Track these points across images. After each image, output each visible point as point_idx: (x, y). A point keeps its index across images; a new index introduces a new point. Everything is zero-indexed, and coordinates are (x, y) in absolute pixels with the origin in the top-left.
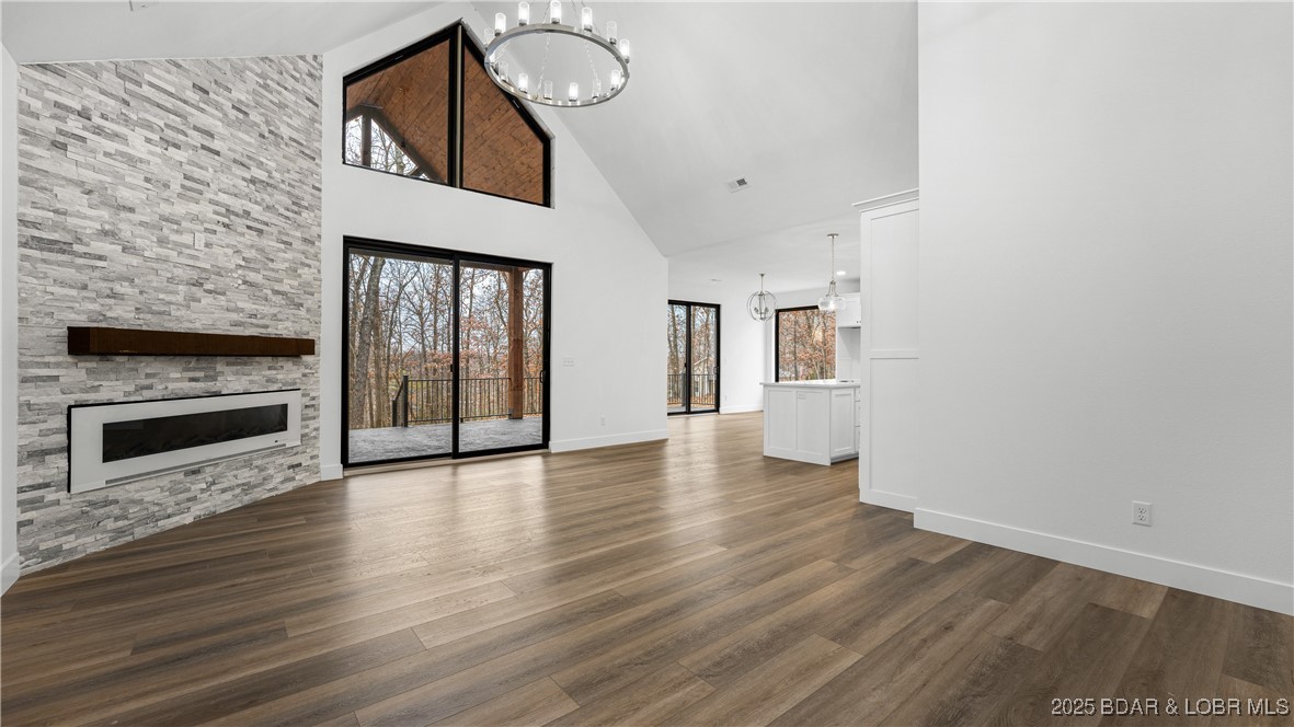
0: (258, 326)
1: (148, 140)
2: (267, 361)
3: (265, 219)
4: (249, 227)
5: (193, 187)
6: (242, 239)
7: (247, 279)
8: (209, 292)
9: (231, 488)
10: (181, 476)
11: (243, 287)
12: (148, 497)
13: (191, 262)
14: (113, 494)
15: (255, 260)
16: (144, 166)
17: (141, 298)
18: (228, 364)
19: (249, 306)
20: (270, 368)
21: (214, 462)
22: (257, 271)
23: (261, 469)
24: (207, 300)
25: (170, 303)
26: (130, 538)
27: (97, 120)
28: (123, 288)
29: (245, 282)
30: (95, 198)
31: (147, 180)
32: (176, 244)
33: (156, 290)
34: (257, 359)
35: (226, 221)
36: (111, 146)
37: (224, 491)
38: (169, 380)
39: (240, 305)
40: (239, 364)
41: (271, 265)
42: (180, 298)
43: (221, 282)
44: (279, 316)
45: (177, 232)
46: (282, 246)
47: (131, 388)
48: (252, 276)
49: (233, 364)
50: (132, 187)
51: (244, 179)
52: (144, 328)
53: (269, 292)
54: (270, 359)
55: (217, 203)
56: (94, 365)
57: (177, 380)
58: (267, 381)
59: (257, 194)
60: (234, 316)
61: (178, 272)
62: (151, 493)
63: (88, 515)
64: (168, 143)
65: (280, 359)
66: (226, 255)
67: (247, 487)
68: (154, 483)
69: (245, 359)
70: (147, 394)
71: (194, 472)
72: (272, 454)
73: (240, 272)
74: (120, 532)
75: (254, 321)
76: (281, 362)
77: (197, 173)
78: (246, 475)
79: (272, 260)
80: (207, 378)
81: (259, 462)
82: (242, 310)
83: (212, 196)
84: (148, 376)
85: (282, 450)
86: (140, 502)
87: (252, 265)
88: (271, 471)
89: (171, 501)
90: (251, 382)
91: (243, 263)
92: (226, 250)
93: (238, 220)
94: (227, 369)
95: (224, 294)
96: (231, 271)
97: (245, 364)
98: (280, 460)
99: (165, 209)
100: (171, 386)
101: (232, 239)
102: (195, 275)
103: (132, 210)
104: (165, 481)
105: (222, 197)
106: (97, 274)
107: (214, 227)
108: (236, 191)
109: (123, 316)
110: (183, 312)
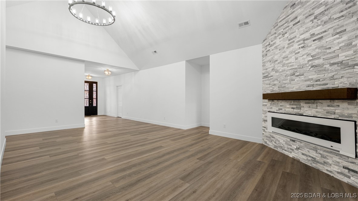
0: (320, 85)
1: (280, 38)
2: (328, 102)
3: (323, 30)
4: (314, 41)
5: (291, 40)
6: (311, 48)
7: (314, 64)
8: (298, 76)
9: (307, 156)
10: (289, 140)
11: (312, 69)
12: (281, 141)
13: (291, 68)
14: (275, 136)
15: (318, 53)
16: (279, 47)
17: (279, 84)
18: (306, 103)
19: (315, 77)
20: (328, 106)
21: (301, 141)
22: (319, 58)
23: (323, 156)
24: (297, 79)
25: (285, 84)
26: (277, 149)
27: (271, 43)
28: (276, 82)
29: (312, 67)
30: (271, 62)
31: (280, 50)
32: (287, 64)
33: (283, 80)
34: (320, 101)
35: (303, 45)
36: (273, 47)
37: (303, 154)
38: (286, 107)
39: (310, 77)
40: (311, 103)
41: (328, 51)
42: (288, 81)
43: (302, 71)
44: (335, 77)
45: (287, 60)
46: (337, 36)
47: (278, 109)
48: (316, 62)
49: (309, 103)
50: (277, 54)
51: (312, 21)
52: (280, 92)
53: (327, 66)
54: (328, 101)
55: (299, 41)
56: (271, 102)
57: (288, 108)
58: (328, 113)
59: (319, 21)
60: (308, 83)
61: (288, 73)
62: (282, 141)
63: (271, 138)
64: (283, 35)
65: (337, 101)
66: (303, 59)
67: (314, 160)
68: (282, 138)
69: (313, 101)
70: (281, 111)
71: (294, 141)
72: (331, 153)
73: (310, 63)
74: (276, 147)
75: (318, 83)
76: (336, 103)
77: (292, 36)
78: (313, 154)
79: (330, 48)
80: (297, 108)
81: (321, 152)
82: (312, 79)
83: (297, 40)
84: (281, 106)
85: (336, 153)
86: (279, 141)
87: (316, 57)
88: (330, 161)
89: (286, 146)
90: (317, 112)
91: (311, 58)
92: (304, 57)
93: (309, 41)
94: (305, 105)
95: (303, 75)
96: (306, 64)
97: (314, 103)
98: (336, 159)
99: (284, 55)
100: (287, 110)
101: (307, 51)
102: (292, 71)
103: (277, 61)
104: (285, 139)
105: (302, 37)
106: (272, 80)
107: (299, 51)
108: (307, 29)
109: (276, 90)
110: (289, 86)
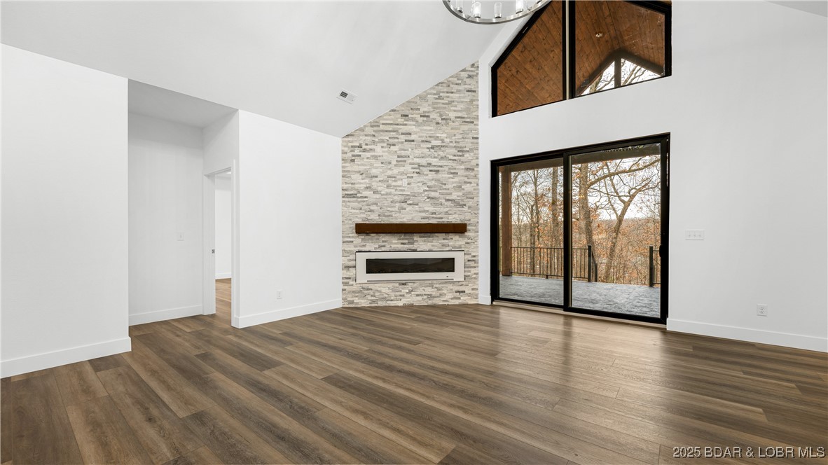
0: (436, 218)
1: (382, 147)
2: (442, 236)
3: (440, 164)
4: (430, 171)
5: (402, 159)
6: (427, 177)
7: (430, 196)
8: (410, 204)
9: (421, 295)
10: (397, 285)
11: (428, 200)
12: (384, 290)
13: (401, 193)
14: (371, 286)
15: (435, 186)
16: (381, 158)
17: (381, 211)
18: (420, 237)
19: (431, 209)
20: (444, 239)
21: (413, 281)
22: (435, 191)
23: (439, 289)
24: (409, 208)
25: (392, 211)
26: (376, 305)
27: (364, 147)
28: (373, 208)
29: (428, 198)
30: (364, 175)
31: (382, 163)
32: (394, 186)
33: (387, 207)
34: (436, 234)
35: (418, 170)
36: (368, 154)
37: (418, 295)
38: (392, 243)
39: (426, 209)
40: (426, 237)
41: (444, 187)
42: (396, 209)
43: (416, 200)
44: (450, 212)
45: (395, 181)
46: (451, 176)
47: (377, 246)
48: (432, 194)
49: (423, 237)
50: (377, 168)
51: (428, 148)
52: (382, 223)
53: (443, 201)
54: (444, 234)
55: (413, 164)
56: (363, 237)
57: (396, 244)
58: (443, 246)
59: (435, 153)
60: (424, 215)
61: (396, 198)
62: (385, 289)
63: (363, 291)
64: (390, 145)
65: (451, 234)
66: (418, 186)
67: (430, 297)
68: (385, 285)
69: (429, 234)
70: (383, 249)
71: (403, 284)
72: (446, 283)
73: (426, 193)
74: (373, 301)
75: (434, 216)
76: (451, 236)
77: (403, 153)
78: (429, 291)
79: (445, 184)
80: (409, 243)
81: (437, 286)
82: (428, 211)
83: (411, 161)
84: (383, 242)
85: (451, 282)
86: (380, 291)
87: (433, 189)
88: (445, 292)
89: (393, 294)
90: (433, 246)
91: (427, 189)
92: (418, 184)
93: (425, 169)
94: (419, 239)
95: (417, 204)
96: (421, 193)
97: (429, 237)
98: (450, 286)
99: (389, 173)
100: (393, 246)
101: (422, 178)
102: (403, 198)
103: (376, 177)
104: (391, 285)
105: (417, 160)
106: (365, 203)
107: (412, 175)
108: (423, 155)
109: (374, 218)
110: (398, 215)
